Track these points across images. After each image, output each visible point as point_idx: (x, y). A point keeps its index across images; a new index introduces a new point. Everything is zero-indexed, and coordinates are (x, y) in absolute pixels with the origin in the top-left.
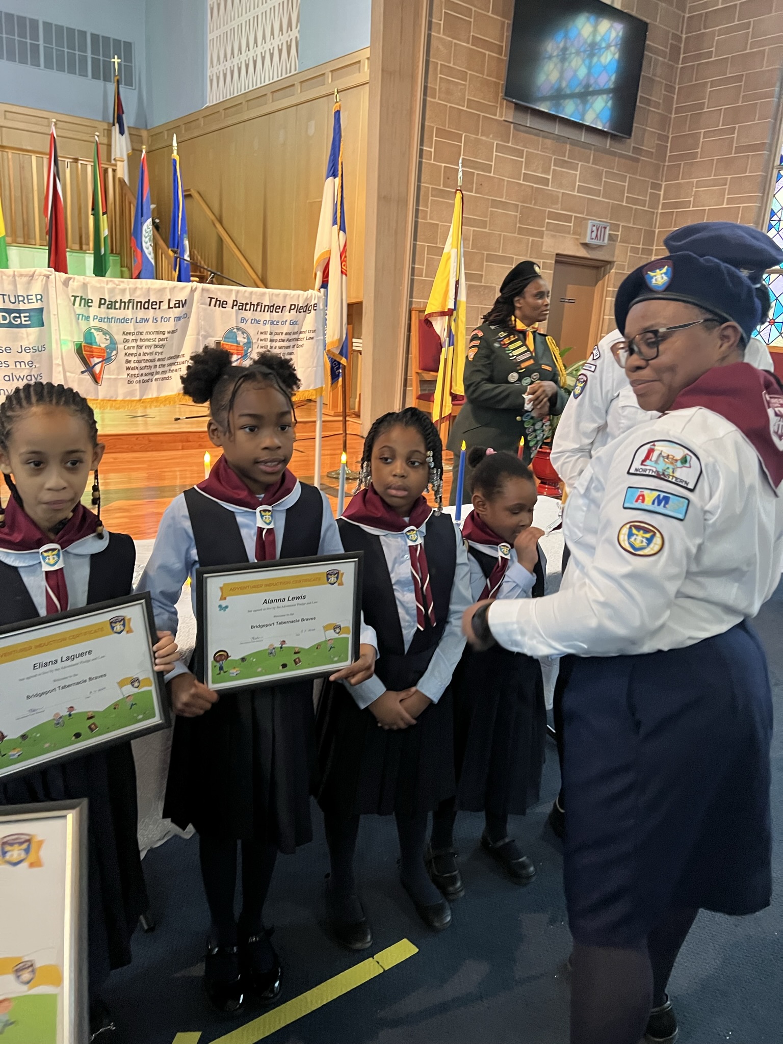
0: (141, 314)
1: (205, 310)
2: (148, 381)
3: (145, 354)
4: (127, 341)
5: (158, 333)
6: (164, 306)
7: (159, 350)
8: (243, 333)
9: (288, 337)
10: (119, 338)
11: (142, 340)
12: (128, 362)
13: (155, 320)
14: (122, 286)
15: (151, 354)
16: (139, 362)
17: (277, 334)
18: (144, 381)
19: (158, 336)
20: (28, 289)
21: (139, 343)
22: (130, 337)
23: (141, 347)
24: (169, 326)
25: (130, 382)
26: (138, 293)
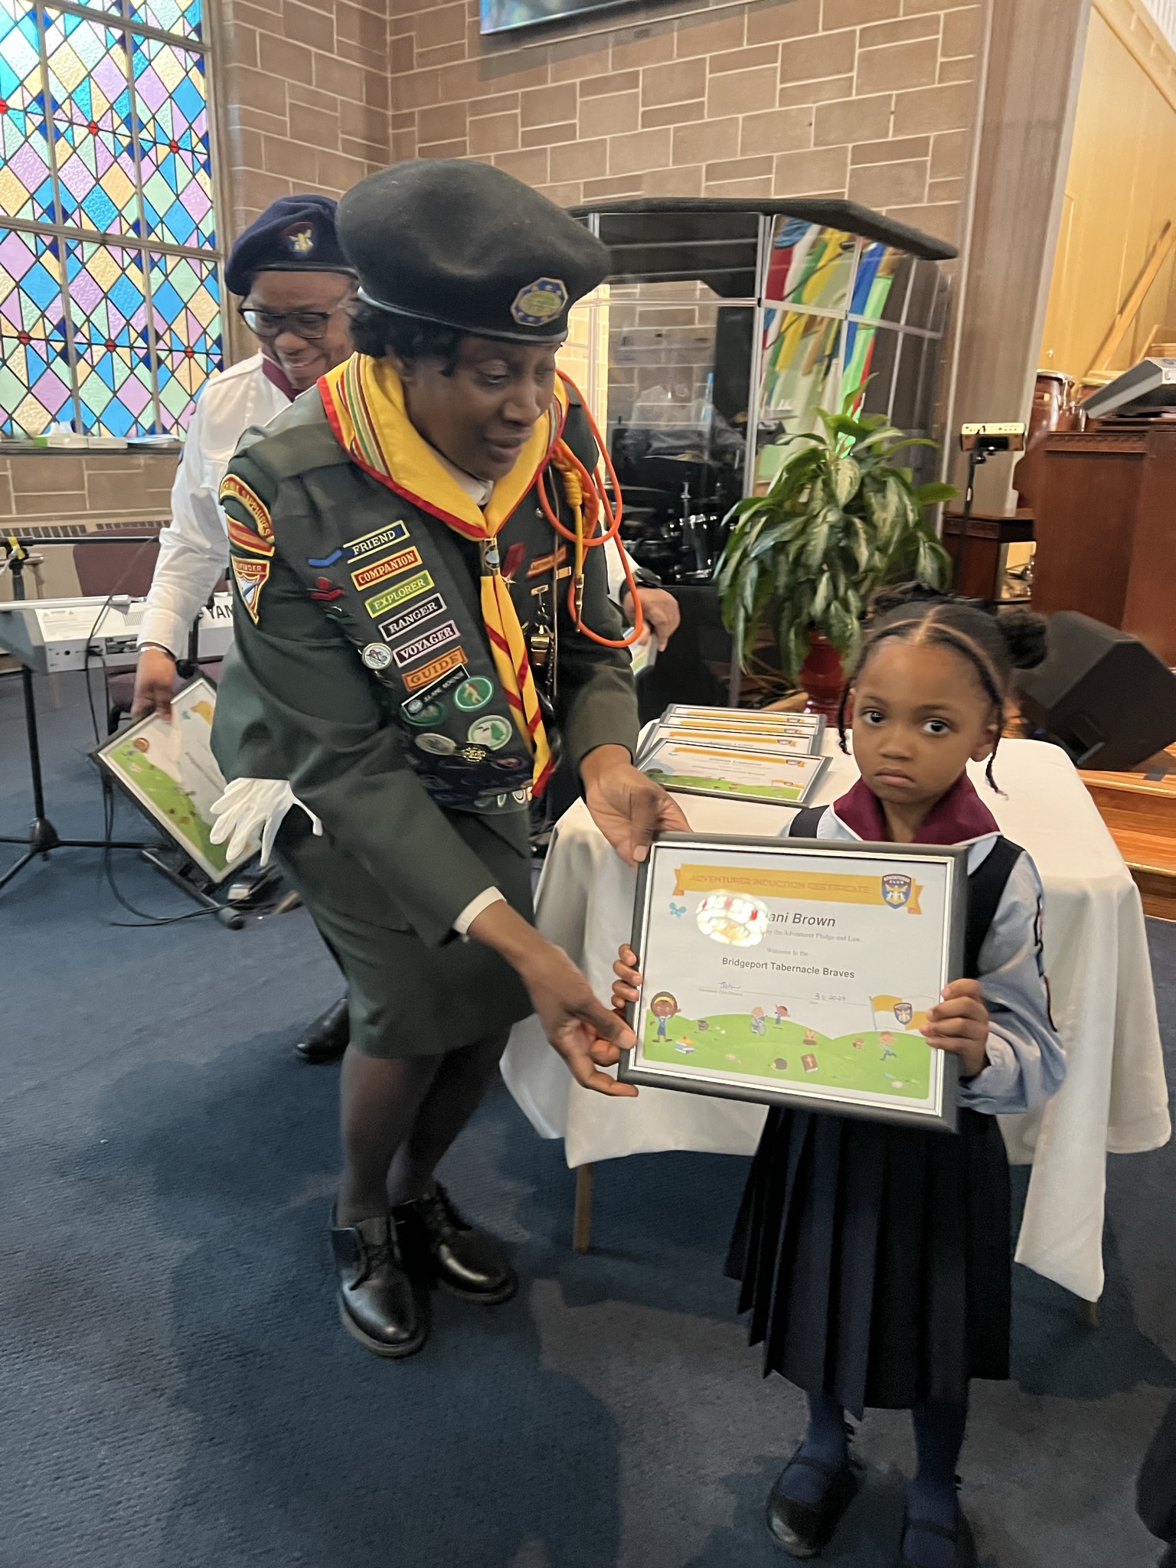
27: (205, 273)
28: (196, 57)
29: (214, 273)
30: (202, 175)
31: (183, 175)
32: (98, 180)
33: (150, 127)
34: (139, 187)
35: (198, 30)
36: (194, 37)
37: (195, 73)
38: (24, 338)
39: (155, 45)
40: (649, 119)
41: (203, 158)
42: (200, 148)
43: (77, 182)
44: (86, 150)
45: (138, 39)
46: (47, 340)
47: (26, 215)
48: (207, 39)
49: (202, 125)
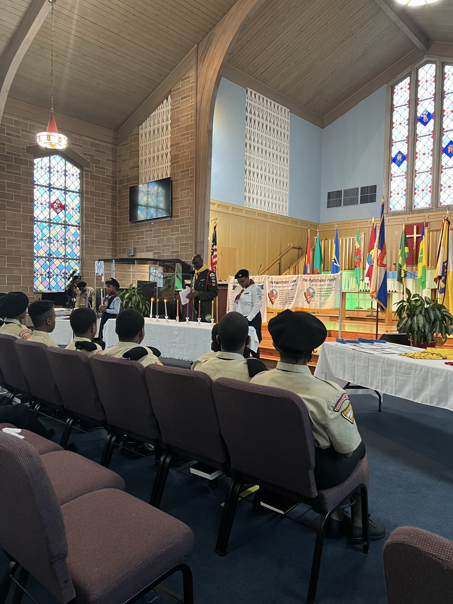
0: (284, 285)
1: (301, 283)
2: (285, 304)
3: (284, 296)
4: (280, 293)
5: (287, 290)
6: (290, 282)
7: (288, 295)
8: (312, 289)
9: (326, 290)
10: (278, 292)
11: (284, 292)
12: (280, 298)
13: (287, 286)
14: (281, 277)
15: (286, 296)
16: (282, 298)
17: (322, 289)
18: (284, 304)
19: (287, 291)
20: (261, 280)
21: (283, 293)
22: (281, 292)
23: (283, 294)
24: (290, 288)
25: (280, 304)
26: (284, 279)
27: (77, 262)
28: (78, 228)
29: (79, 262)
30: (78, 247)
31: (74, 247)
32: (57, 249)
33: (68, 240)
34: (65, 249)
35: (79, 224)
36: (78, 225)
37: (78, 231)
38: (41, 275)
39: (70, 227)
40: (154, 237)
41: (78, 244)
42: (78, 242)
43: (53, 250)
44: (56, 245)
45: (67, 226)
46: (45, 275)
47: (44, 255)
48: (80, 225)
49: (78, 239)
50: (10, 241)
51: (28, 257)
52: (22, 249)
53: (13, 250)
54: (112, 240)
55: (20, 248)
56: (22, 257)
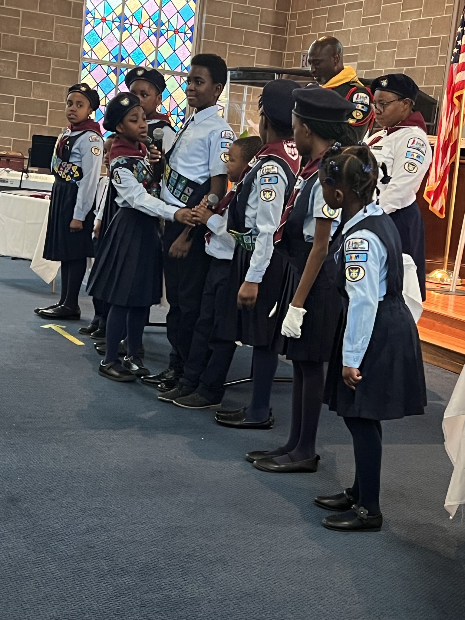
27: (183, 81)
30: (188, 43)
31: (179, 42)
32: (139, 46)
33: (166, 25)
34: (157, 48)
37: (191, 2)
41: (189, 36)
42: (189, 32)
43: (129, 46)
44: (136, 35)
47: (106, 59)
49: (190, 23)
50: (29, 18)
51: (66, 59)
52: (56, 39)
53: (33, 40)
54: (275, 31)
55: (50, 36)
56: (53, 59)
